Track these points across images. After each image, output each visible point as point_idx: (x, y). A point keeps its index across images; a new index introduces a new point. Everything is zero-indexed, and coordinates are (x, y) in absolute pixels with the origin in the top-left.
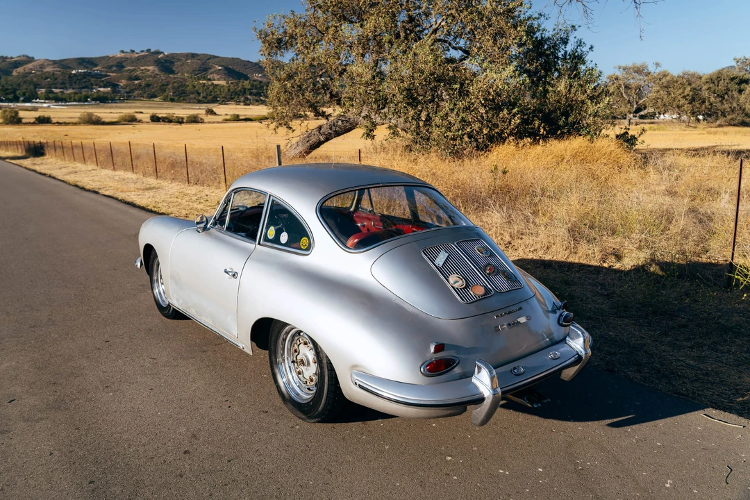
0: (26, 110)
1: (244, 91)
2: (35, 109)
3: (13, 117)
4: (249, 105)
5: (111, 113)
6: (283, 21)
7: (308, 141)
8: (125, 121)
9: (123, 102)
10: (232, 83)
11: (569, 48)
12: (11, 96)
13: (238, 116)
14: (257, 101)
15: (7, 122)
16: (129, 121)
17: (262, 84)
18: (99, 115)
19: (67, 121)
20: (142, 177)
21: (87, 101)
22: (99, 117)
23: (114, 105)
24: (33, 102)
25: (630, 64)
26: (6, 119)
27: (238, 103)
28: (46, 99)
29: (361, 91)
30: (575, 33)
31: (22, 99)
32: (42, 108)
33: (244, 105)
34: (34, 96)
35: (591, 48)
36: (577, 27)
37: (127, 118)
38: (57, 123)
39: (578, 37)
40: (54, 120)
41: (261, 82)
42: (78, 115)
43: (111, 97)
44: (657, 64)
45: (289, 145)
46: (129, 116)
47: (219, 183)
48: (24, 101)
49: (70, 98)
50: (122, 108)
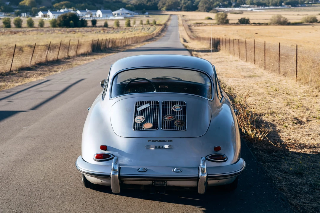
0: (235, 13)
2: (241, 13)
3: (223, 19)
5: (298, 15)
8: (307, 22)
9: (311, 6)
12: (226, 3)
15: (219, 23)
16: (311, 22)
18: (287, 17)
19: (261, 22)
20: (258, 67)
21: (281, 5)
22: (286, 19)
23: (302, 8)
24: (241, 7)
26: (219, 21)
28: (251, 4)
31: (234, 4)
32: (246, 11)
34: (242, 3)
37: (309, 20)
38: (254, 23)
40: (251, 22)
42: (270, 17)
43: (301, 2)
46: (311, 18)
48: (235, 7)
49: (269, 3)
50: (309, 11)
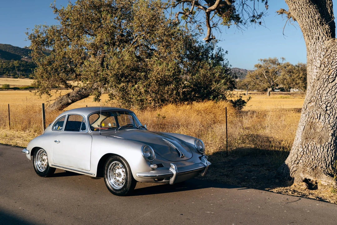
1: (13, 68)
4: (17, 78)
6: (46, 29)
7: (61, 103)
10: (4, 62)
11: (214, 52)
13: (8, 85)
14: (23, 75)
17: (28, 64)
25: (267, 58)
27: (9, 76)
29: (92, 75)
30: (217, 44)
33: (13, 78)
35: (227, 52)
36: (218, 40)
39: (219, 46)
41: (27, 62)
44: (283, 59)
45: (48, 105)
47: (5, 126)
